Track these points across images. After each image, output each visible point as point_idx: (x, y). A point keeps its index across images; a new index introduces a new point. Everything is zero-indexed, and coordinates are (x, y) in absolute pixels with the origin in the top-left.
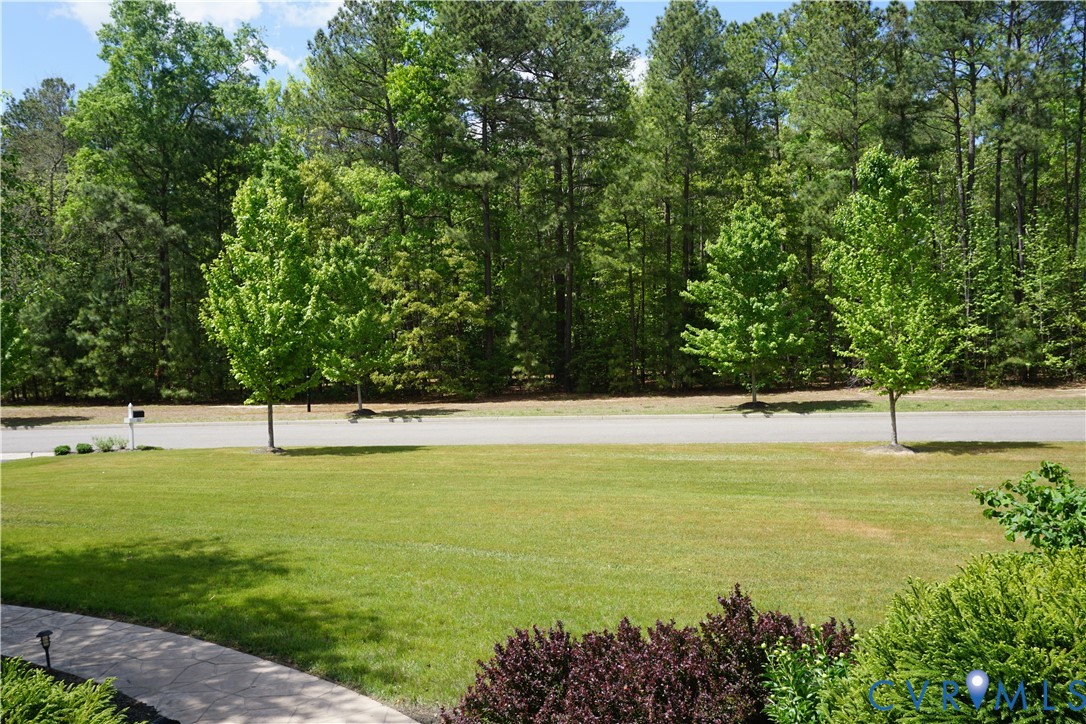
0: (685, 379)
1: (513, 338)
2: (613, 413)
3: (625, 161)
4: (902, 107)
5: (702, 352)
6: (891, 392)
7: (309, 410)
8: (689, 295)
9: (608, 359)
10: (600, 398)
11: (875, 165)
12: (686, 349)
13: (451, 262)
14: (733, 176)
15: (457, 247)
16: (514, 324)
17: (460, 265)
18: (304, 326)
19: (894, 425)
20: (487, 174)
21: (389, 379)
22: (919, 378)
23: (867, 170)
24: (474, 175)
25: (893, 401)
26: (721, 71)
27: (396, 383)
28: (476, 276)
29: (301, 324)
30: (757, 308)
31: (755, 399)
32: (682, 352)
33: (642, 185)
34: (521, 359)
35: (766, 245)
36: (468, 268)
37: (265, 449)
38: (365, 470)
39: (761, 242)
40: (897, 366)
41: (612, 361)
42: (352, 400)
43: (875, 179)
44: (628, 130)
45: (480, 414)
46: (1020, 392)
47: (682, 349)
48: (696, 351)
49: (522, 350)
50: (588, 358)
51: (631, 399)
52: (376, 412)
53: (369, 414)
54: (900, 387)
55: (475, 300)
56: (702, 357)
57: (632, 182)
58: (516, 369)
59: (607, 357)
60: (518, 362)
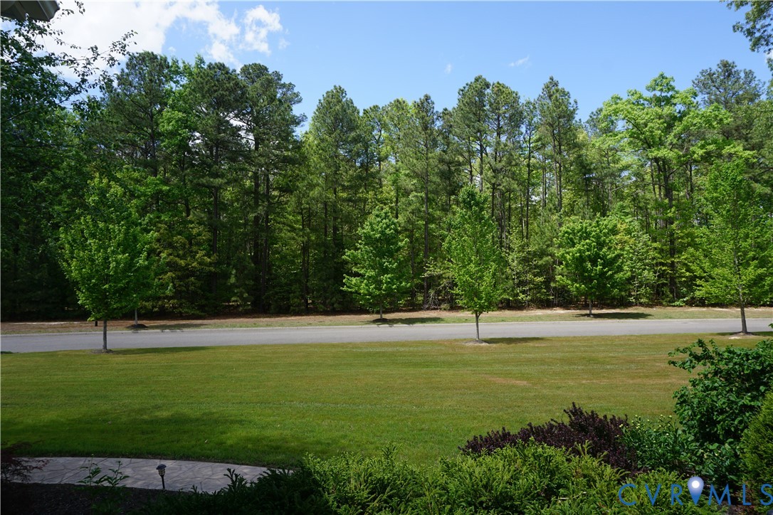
0: (335, 306)
1: (233, 280)
2: (302, 325)
3: (303, 179)
4: (449, 163)
5: (353, 290)
6: (476, 312)
7: (96, 325)
8: (347, 258)
9: (290, 293)
10: (285, 316)
11: (469, 194)
12: (345, 288)
13: (195, 231)
14: (362, 192)
15: (198, 223)
16: (234, 272)
17: (199, 234)
18: (136, 271)
19: (478, 330)
20: (220, 180)
21: (149, 304)
22: (490, 306)
23: (466, 197)
24: (212, 180)
25: (477, 317)
26: (353, 134)
27: (153, 307)
28: (209, 240)
29: (133, 269)
30: (387, 266)
31: (381, 317)
32: (342, 290)
33: (315, 193)
34: (237, 293)
35: (392, 233)
36: (206, 236)
37: (101, 350)
38: (189, 362)
39: (390, 230)
40: (480, 299)
41: (292, 294)
42: (132, 318)
43: (470, 202)
44: (303, 160)
45: (218, 327)
46: (507, 313)
47: (341, 288)
48: (350, 290)
49: (237, 287)
50: (277, 293)
51: (303, 317)
52: (146, 325)
53: (143, 327)
54: (482, 309)
55: (208, 255)
56: (354, 293)
57: (308, 192)
58: (233, 299)
59: (289, 292)
60: (235, 294)
